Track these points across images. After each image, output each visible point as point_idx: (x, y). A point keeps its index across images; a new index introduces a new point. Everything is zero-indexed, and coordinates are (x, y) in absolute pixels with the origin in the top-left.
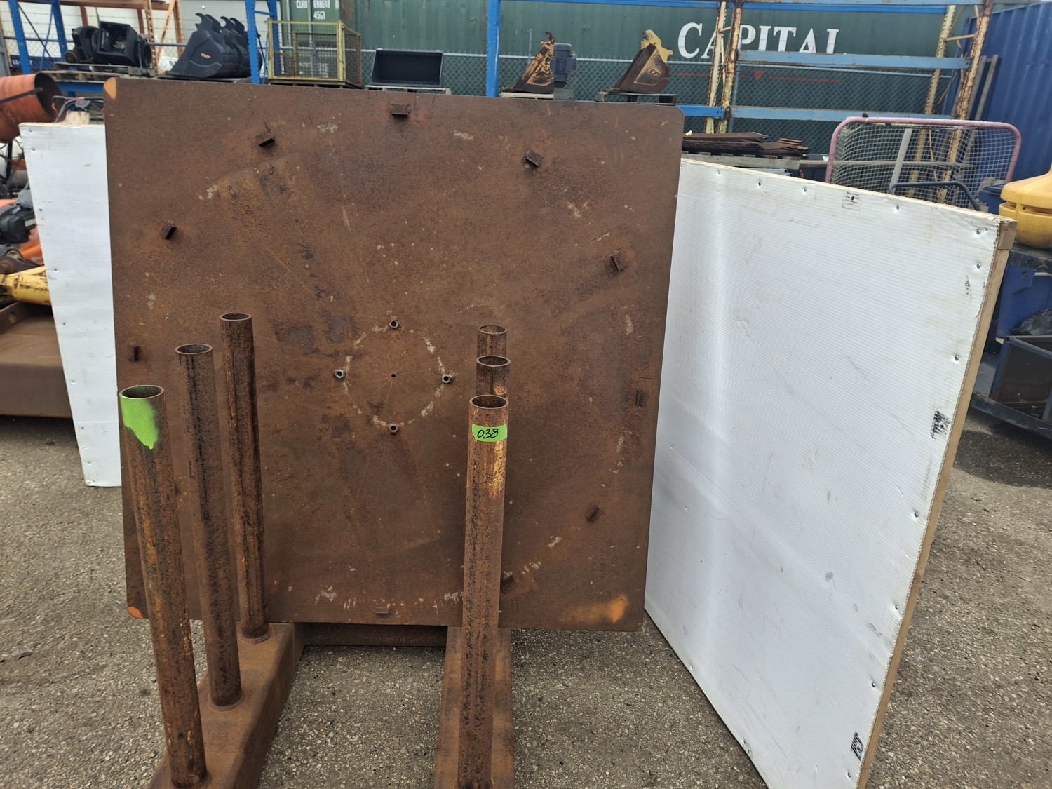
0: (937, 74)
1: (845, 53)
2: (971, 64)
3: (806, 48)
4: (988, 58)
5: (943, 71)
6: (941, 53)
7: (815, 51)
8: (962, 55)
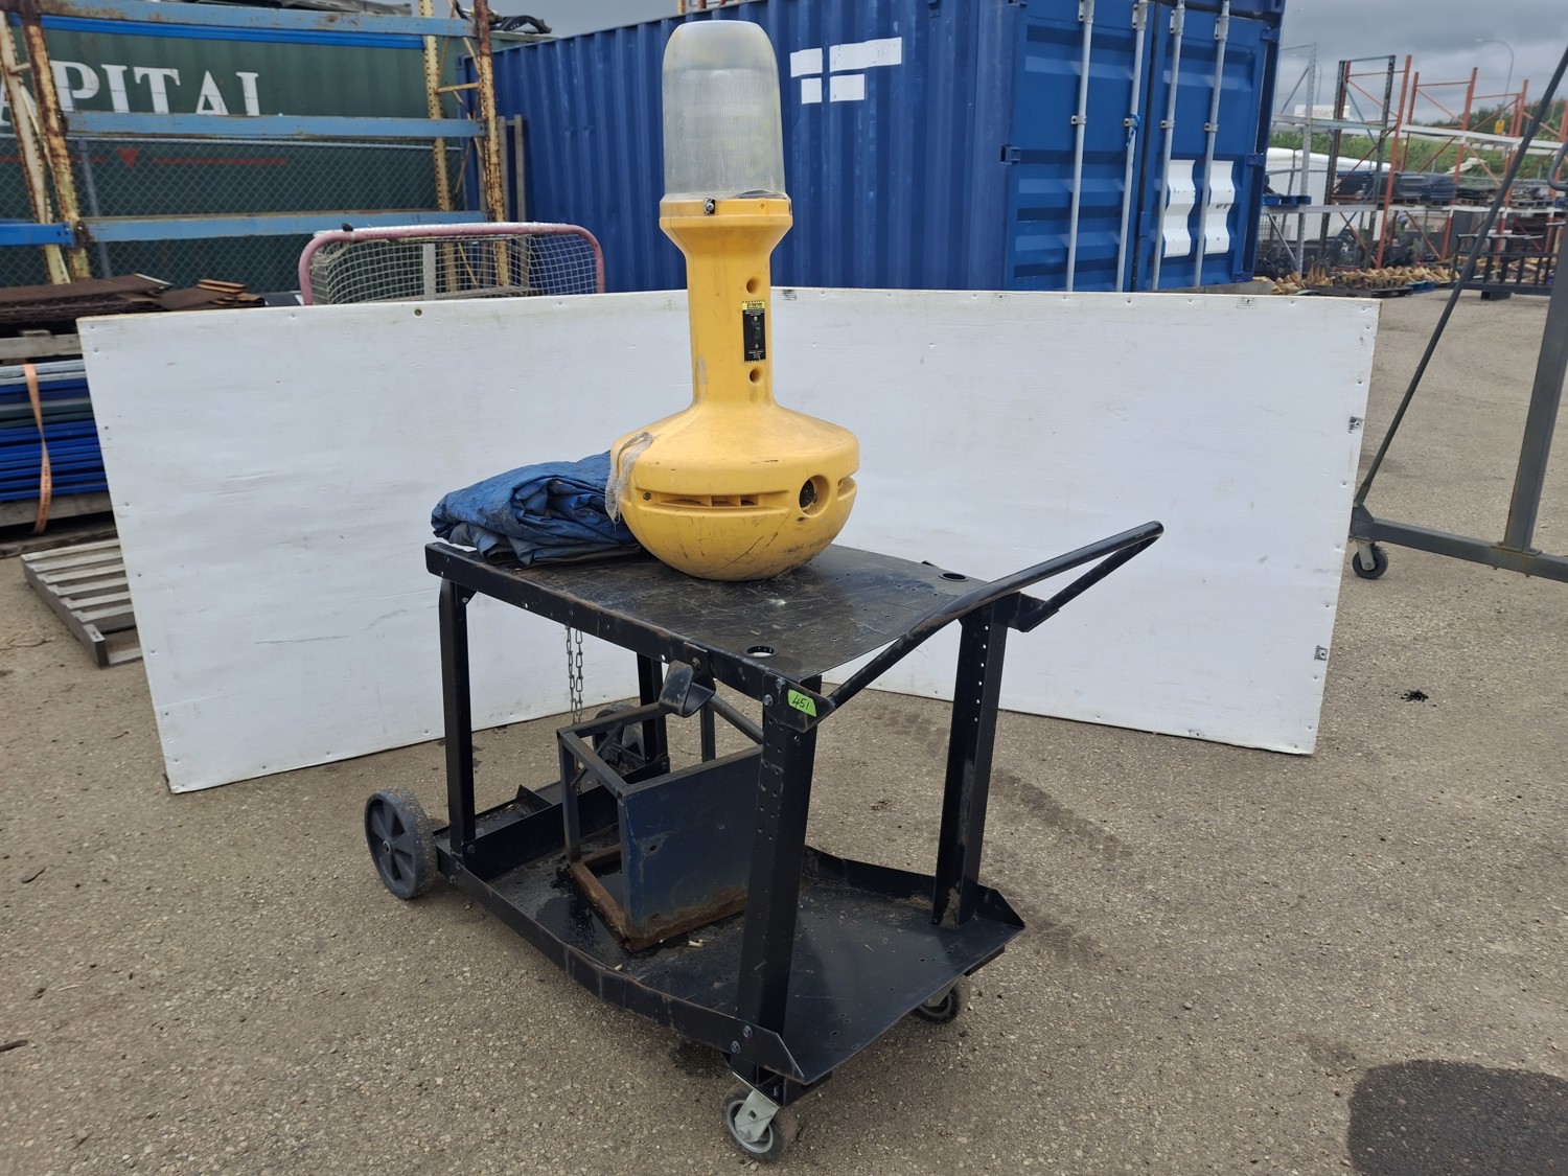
0: (440, 144)
1: (281, 115)
2: (487, 129)
3: (208, 106)
4: (507, 119)
5: (447, 141)
6: (436, 111)
7: (225, 112)
8: (469, 116)
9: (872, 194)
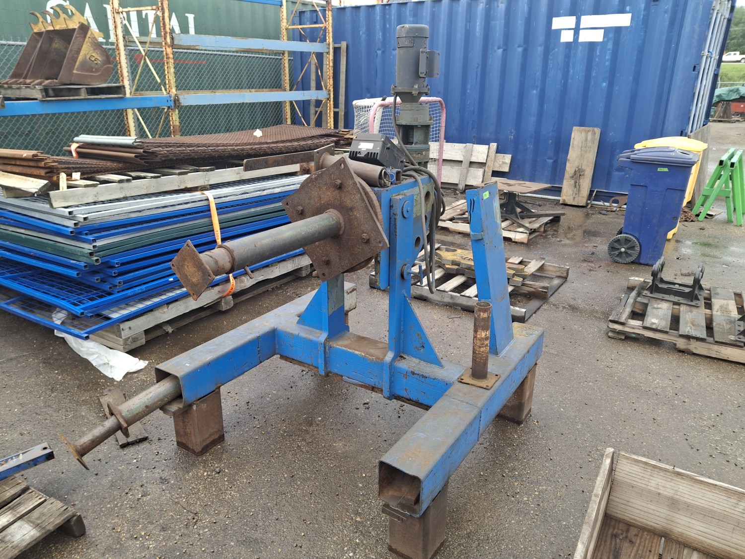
0: (286, 55)
2: (329, 48)
3: (173, 31)
6: (285, 37)
7: (180, 33)
9: (604, 84)
